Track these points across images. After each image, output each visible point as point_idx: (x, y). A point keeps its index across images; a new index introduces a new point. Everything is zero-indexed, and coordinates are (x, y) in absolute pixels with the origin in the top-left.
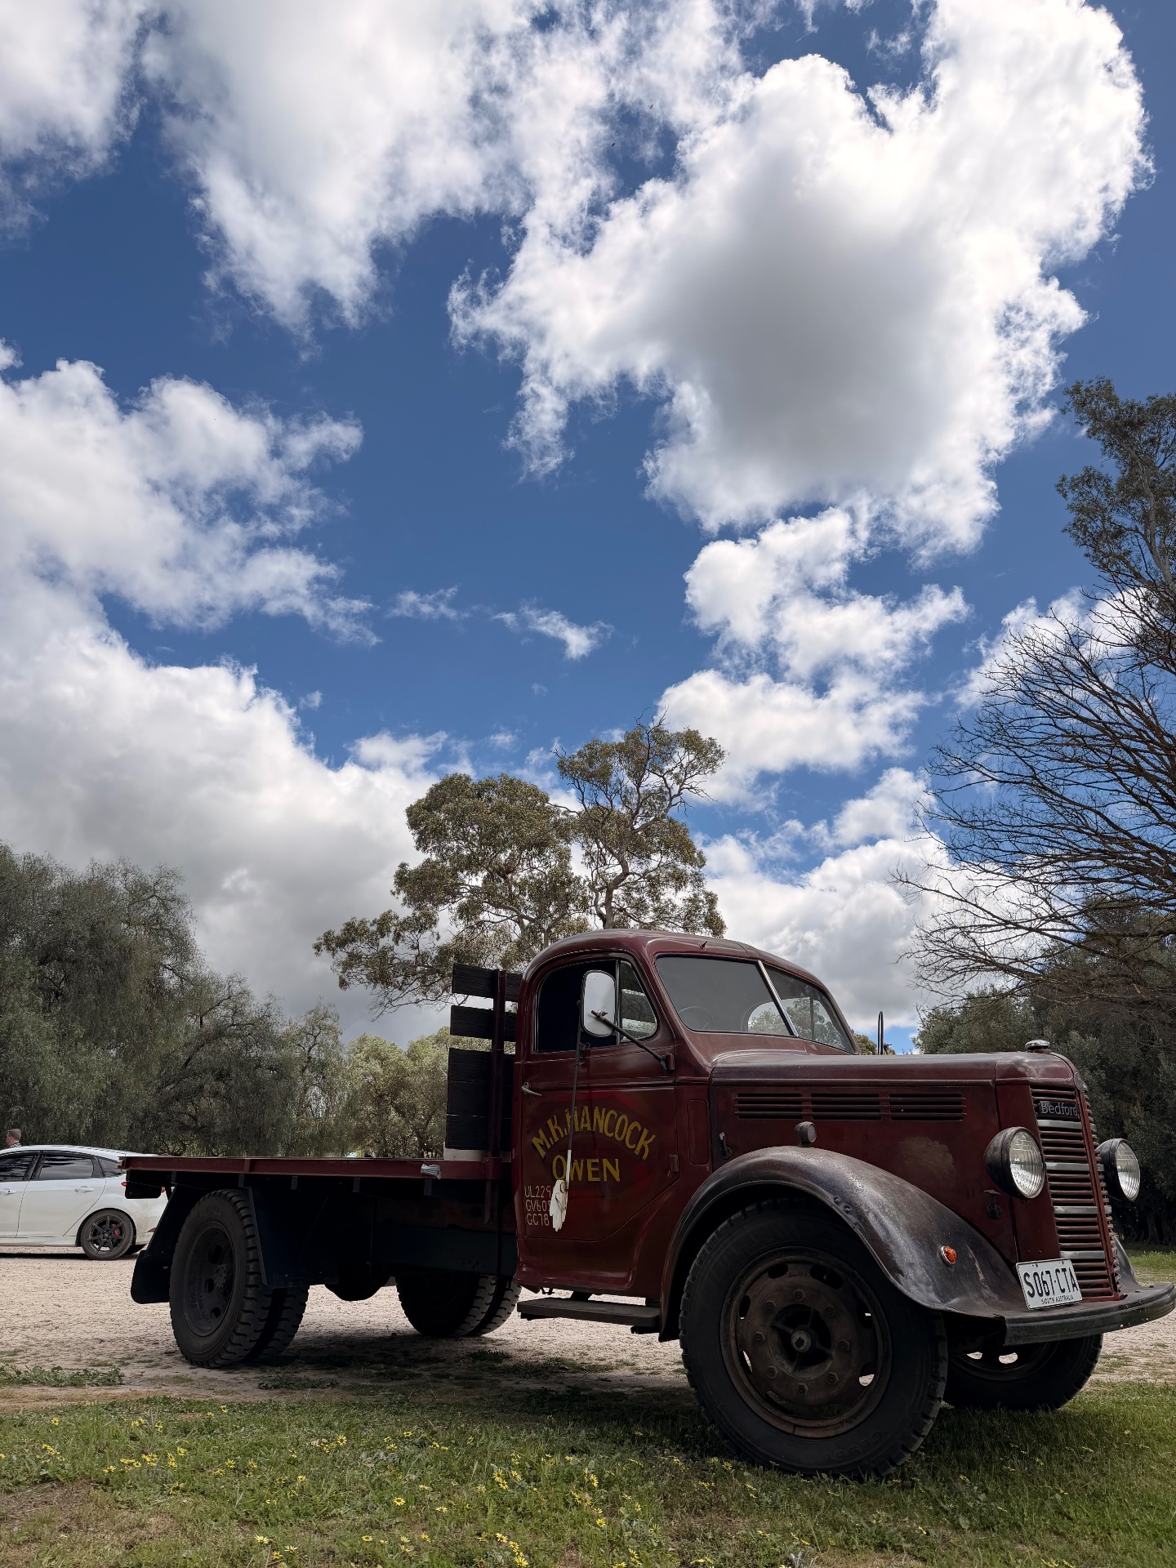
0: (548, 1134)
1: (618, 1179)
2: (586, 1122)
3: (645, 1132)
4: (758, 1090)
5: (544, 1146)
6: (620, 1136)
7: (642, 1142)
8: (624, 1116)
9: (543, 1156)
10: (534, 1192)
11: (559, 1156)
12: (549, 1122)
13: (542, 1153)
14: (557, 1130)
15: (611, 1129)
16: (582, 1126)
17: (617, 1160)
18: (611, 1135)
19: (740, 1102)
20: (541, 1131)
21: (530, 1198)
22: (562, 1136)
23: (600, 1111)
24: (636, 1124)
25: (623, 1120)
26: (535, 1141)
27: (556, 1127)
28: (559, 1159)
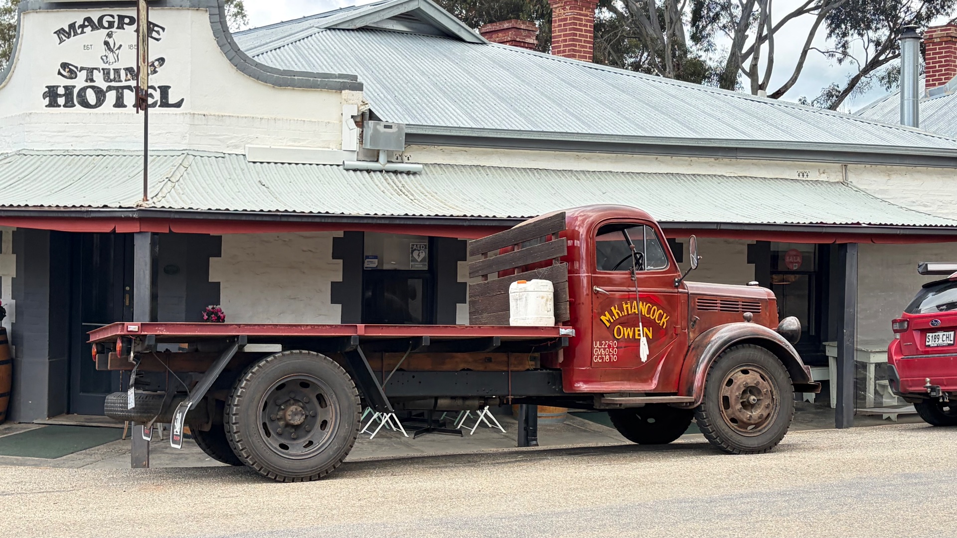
0: (612, 314)
1: (651, 338)
2: (635, 309)
3: (665, 315)
4: (705, 297)
5: (609, 321)
6: (653, 316)
7: (663, 320)
8: (655, 307)
9: (608, 326)
10: (601, 344)
11: (619, 326)
12: (613, 308)
13: (608, 324)
14: (617, 313)
15: (649, 312)
16: (633, 311)
17: (651, 328)
18: (648, 316)
19: (698, 302)
20: (606, 313)
21: (597, 348)
22: (621, 315)
23: (643, 304)
24: (660, 311)
25: (655, 309)
26: (603, 318)
27: (617, 311)
28: (619, 328)
